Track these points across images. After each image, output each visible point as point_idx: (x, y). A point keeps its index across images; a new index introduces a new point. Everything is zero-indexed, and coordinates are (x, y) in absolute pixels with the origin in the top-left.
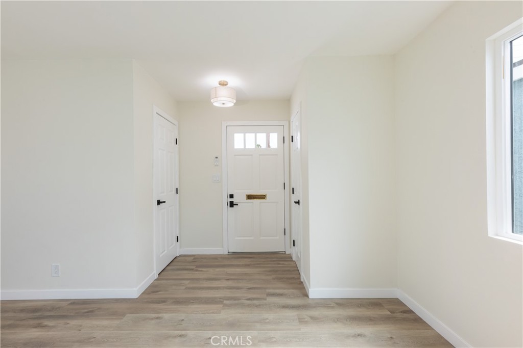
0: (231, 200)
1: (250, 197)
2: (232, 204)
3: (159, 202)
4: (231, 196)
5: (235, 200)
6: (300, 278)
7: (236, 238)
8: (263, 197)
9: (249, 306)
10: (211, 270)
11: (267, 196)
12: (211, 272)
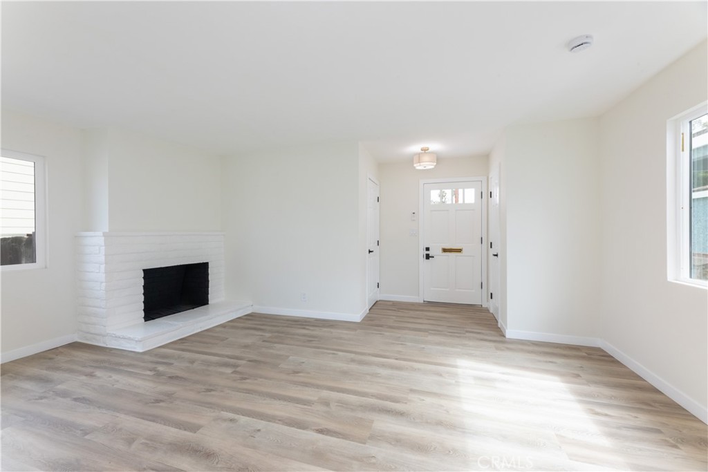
0: (428, 252)
1: (445, 250)
2: (428, 257)
3: (370, 252)
4: (428, 249)
5: (431, 253)
6: (497, 325)
7: (432, 289)
8: (459, 251)
9: (451, 336)
10: (411, 312)
11: (463, 250)
12: (412, 313)
